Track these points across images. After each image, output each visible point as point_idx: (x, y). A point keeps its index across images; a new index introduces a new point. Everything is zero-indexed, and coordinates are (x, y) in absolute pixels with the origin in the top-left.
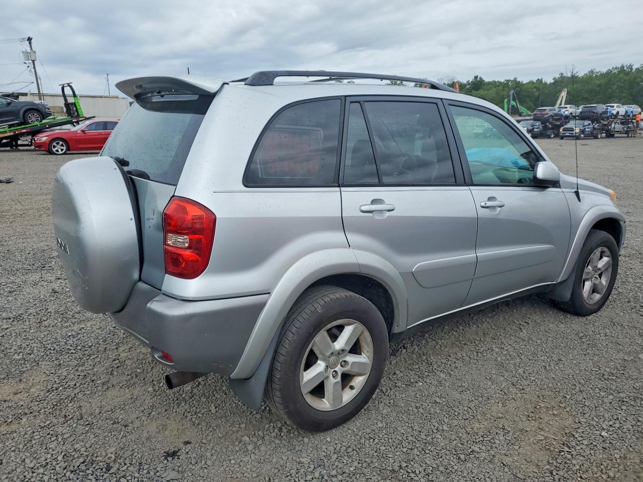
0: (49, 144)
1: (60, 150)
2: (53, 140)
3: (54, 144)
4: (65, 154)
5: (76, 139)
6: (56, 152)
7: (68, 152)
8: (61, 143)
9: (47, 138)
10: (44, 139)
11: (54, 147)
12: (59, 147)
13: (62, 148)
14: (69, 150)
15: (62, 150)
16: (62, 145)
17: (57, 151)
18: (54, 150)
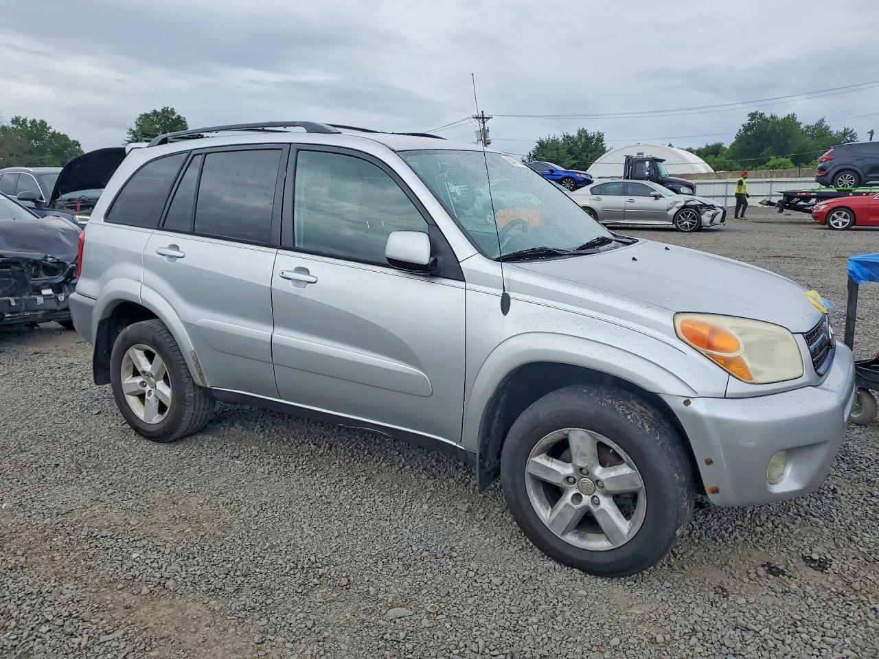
0: (828, 214)
1: (840, 224)
2: (833, 210)
3: (835, 215)
4: (847, 229)
5: (867, 209)
6: (834, 226)
7: (854, 227)
8: (844, 213)
9: (825, 206)
10: (823, 207)
11: (834, 219)
12: (840, 220)
13: (844, 220)
14: (854, 224)
15: (844, 223)
16: (845, 217)
17: (837, 224)
18: (832, 223)
